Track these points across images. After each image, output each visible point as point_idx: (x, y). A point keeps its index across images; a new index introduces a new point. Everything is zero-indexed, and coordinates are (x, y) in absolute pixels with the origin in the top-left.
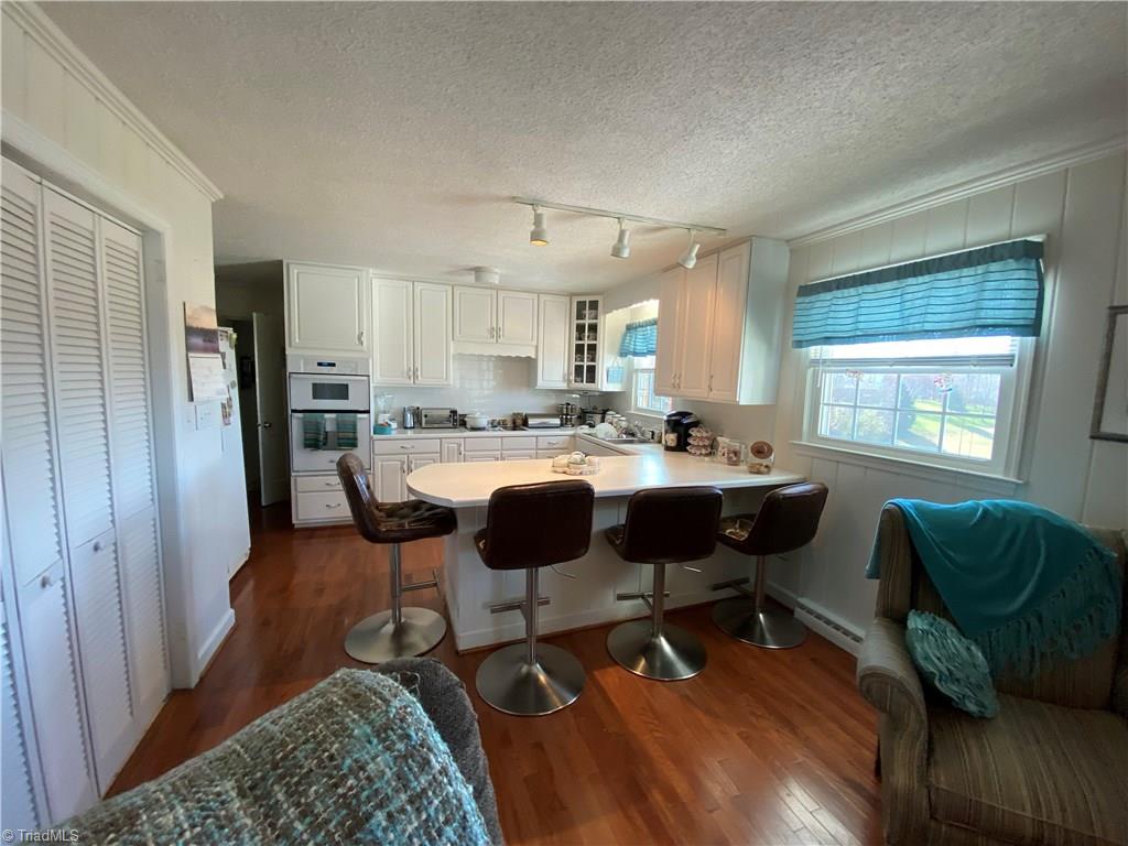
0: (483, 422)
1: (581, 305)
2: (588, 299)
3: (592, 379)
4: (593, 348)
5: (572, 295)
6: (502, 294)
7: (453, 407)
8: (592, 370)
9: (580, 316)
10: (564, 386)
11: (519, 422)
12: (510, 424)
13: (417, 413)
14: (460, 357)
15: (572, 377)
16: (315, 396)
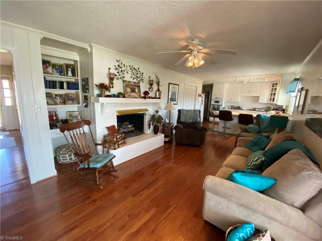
0: (245, 109)
1: (273, 84)
2: (275, 83)
3: (273, 101)
4: (275, 94)
5: (272, 82)
6: (252, 84)
7: (239, 106)
8: (274, 99)
9: (273, 86)
10: (267, 102)
11: (254, 110)
12: (252, 110)
13: (232, 106)
14: (241, 96)
15: (269, 100)
16: (215, 103)
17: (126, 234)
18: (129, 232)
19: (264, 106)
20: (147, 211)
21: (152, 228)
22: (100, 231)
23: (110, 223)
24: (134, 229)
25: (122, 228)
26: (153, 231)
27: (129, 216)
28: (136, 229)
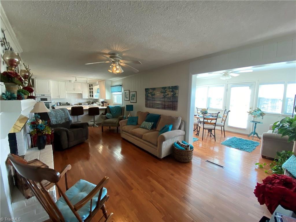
1: (90, 85)
3: (93, 97)
4: (92, 92)
7: (67, 102)
8: (92, 95)
9: (90, 87)
10: (88, 98)
11: (80, 104)
12: (78, 104)
13: (60, 103)
14: (68, 93)
15: (89, 97)
16: (41, 100)
17: (167, 193)
18: (165, 191)
19: (86, 101)
20: (150, 181)
21: (163, 180)
22: (163, 210)
23: (157, 204)
24: (163, 189)
25: (162, 195)
26: (165, 180)
27: (152, 191)
28: (163, 188)
